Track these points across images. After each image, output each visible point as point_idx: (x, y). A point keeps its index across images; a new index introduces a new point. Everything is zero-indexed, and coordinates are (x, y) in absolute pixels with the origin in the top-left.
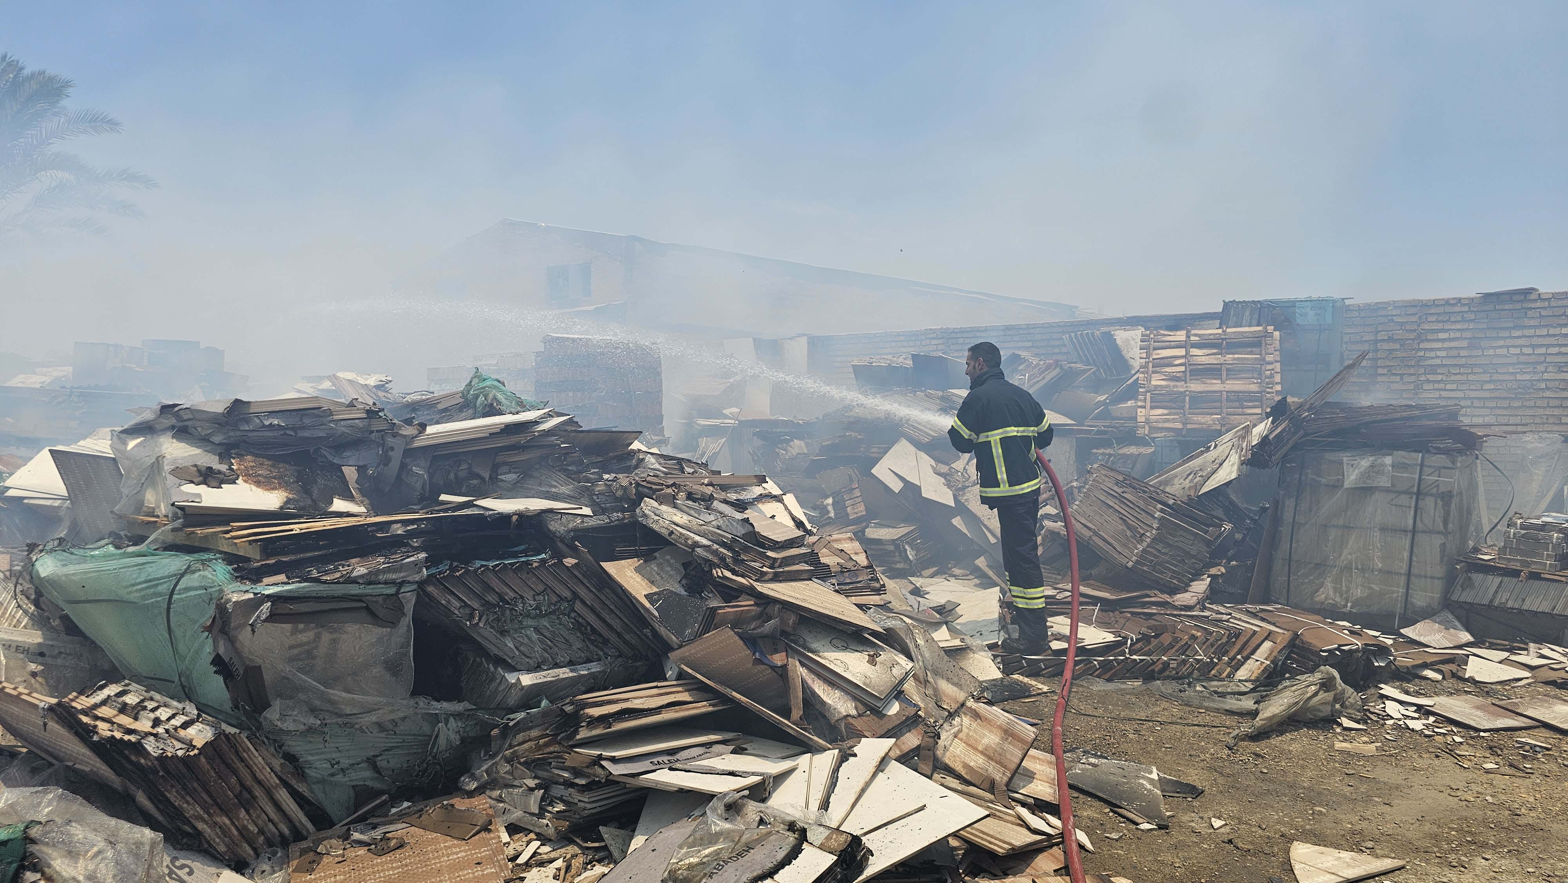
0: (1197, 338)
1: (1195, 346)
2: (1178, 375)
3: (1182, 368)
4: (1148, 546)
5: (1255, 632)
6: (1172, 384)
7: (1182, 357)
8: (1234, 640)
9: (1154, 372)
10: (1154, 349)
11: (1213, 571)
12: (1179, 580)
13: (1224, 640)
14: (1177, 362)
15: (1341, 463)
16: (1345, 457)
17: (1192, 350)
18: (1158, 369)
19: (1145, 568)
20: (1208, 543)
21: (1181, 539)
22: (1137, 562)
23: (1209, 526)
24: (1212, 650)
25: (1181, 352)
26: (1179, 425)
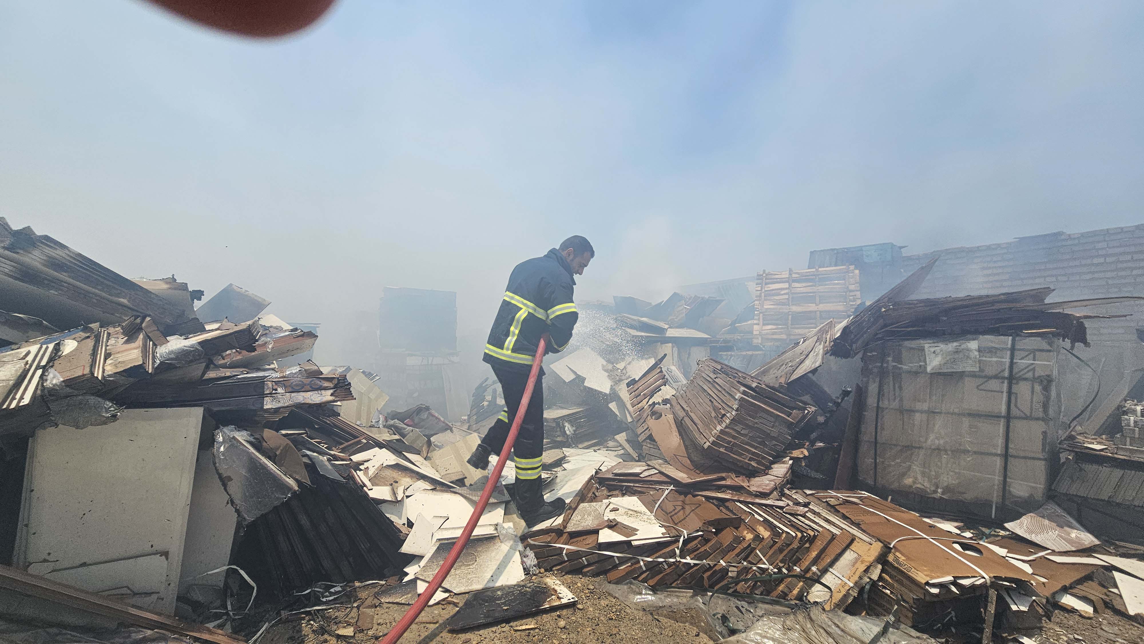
0: (797, 276)
1: (795, 281)
2: (783, 301)
3: (786, 297)
4: (726, 427)
5: (834, 537)
6: (779, 307)
7: (786, 289)
8: (807, 545)
9: (765, 300)
10: (766, 284)
11: (796, 453)
12: (758, 463)
13: (795, 545)
14: (783, 292)
15: (922, 349)
16: (928, 345)
17: (793, 284)
18: (769, 298)
19: (722, 450)
20: (790, 425)
21: (760, 420)
22: (713, 443)
23: (792, 408)
24: (781, 557)
25: (786, 285)
26: (784, 337)
